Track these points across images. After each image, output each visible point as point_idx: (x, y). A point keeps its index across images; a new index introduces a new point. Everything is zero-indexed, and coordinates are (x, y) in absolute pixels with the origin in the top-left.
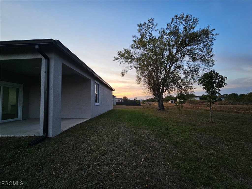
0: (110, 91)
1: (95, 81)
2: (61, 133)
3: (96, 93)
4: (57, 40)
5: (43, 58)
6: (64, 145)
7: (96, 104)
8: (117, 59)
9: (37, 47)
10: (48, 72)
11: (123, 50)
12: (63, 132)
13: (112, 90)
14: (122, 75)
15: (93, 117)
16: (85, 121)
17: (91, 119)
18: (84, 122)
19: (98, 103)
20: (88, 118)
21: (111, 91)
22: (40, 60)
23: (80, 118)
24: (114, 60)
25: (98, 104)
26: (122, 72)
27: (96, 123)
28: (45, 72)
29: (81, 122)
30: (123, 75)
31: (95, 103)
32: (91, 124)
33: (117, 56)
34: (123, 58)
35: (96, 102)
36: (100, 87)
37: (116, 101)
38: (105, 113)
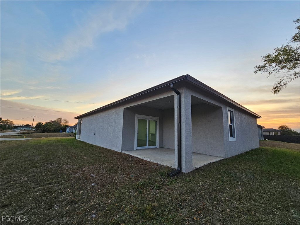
0: (252, 119)
1: (229, 108)
2: (193, 171)
3: (231, 124)
4: (188, 75)
5: (175, 94)
6: (199, 188)
7: (231, 139)
8: (261, 68)
9: (172, 86)
10: (180, 107)
11: (274, 52)
12: (195, 170)
13: (255, 117)
14: (275, 92)
15: (228, 157)
16: (218, 160)
17: (225, 159)
18: (217, 162)
19: (234, 137)
20: (221, 157)
21: (255, 119)
22: (173, 96)
23: (210, 155)
24: (256, 72)
25: (235, 139)
26: (275, 86)
27: (235, 167)
28: (178, 107)
29: (213, 161)
30: (276, 90)
31: (230, 137)
32: (227, 167)
33: (262, 64)
34: (274, 64)
35: (231, 135)
36: (236, 116)
37: (264, 134)
38: (245, 153)
